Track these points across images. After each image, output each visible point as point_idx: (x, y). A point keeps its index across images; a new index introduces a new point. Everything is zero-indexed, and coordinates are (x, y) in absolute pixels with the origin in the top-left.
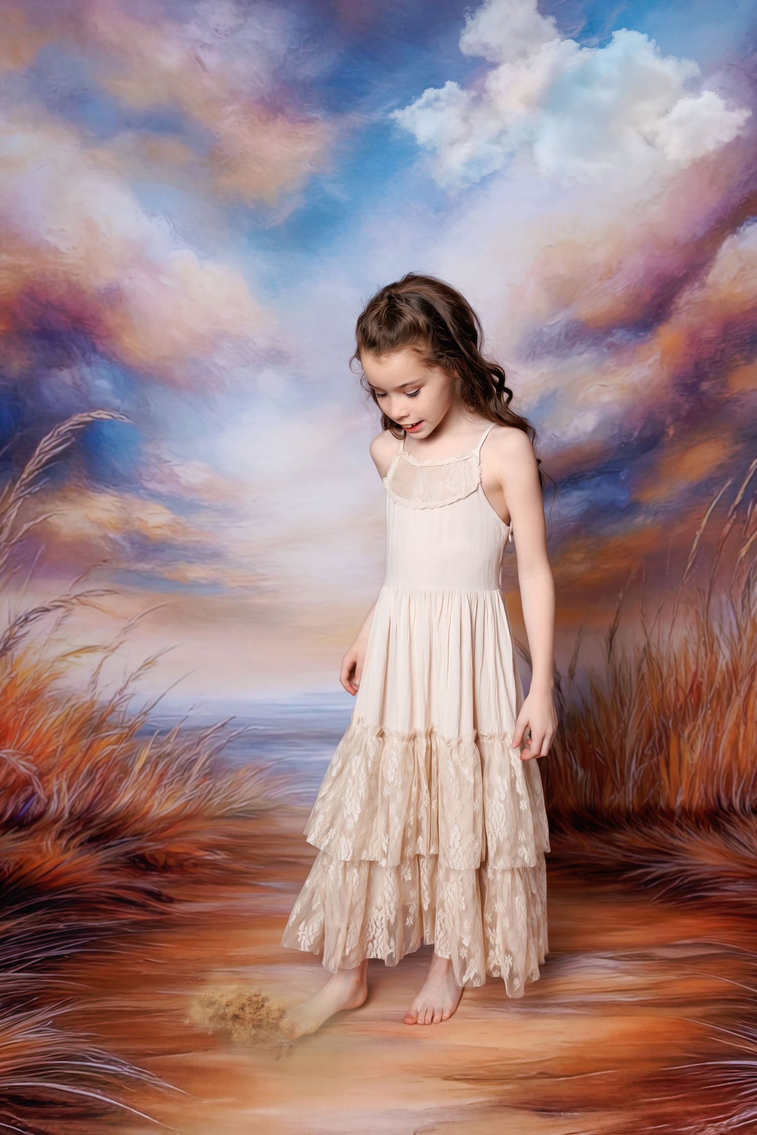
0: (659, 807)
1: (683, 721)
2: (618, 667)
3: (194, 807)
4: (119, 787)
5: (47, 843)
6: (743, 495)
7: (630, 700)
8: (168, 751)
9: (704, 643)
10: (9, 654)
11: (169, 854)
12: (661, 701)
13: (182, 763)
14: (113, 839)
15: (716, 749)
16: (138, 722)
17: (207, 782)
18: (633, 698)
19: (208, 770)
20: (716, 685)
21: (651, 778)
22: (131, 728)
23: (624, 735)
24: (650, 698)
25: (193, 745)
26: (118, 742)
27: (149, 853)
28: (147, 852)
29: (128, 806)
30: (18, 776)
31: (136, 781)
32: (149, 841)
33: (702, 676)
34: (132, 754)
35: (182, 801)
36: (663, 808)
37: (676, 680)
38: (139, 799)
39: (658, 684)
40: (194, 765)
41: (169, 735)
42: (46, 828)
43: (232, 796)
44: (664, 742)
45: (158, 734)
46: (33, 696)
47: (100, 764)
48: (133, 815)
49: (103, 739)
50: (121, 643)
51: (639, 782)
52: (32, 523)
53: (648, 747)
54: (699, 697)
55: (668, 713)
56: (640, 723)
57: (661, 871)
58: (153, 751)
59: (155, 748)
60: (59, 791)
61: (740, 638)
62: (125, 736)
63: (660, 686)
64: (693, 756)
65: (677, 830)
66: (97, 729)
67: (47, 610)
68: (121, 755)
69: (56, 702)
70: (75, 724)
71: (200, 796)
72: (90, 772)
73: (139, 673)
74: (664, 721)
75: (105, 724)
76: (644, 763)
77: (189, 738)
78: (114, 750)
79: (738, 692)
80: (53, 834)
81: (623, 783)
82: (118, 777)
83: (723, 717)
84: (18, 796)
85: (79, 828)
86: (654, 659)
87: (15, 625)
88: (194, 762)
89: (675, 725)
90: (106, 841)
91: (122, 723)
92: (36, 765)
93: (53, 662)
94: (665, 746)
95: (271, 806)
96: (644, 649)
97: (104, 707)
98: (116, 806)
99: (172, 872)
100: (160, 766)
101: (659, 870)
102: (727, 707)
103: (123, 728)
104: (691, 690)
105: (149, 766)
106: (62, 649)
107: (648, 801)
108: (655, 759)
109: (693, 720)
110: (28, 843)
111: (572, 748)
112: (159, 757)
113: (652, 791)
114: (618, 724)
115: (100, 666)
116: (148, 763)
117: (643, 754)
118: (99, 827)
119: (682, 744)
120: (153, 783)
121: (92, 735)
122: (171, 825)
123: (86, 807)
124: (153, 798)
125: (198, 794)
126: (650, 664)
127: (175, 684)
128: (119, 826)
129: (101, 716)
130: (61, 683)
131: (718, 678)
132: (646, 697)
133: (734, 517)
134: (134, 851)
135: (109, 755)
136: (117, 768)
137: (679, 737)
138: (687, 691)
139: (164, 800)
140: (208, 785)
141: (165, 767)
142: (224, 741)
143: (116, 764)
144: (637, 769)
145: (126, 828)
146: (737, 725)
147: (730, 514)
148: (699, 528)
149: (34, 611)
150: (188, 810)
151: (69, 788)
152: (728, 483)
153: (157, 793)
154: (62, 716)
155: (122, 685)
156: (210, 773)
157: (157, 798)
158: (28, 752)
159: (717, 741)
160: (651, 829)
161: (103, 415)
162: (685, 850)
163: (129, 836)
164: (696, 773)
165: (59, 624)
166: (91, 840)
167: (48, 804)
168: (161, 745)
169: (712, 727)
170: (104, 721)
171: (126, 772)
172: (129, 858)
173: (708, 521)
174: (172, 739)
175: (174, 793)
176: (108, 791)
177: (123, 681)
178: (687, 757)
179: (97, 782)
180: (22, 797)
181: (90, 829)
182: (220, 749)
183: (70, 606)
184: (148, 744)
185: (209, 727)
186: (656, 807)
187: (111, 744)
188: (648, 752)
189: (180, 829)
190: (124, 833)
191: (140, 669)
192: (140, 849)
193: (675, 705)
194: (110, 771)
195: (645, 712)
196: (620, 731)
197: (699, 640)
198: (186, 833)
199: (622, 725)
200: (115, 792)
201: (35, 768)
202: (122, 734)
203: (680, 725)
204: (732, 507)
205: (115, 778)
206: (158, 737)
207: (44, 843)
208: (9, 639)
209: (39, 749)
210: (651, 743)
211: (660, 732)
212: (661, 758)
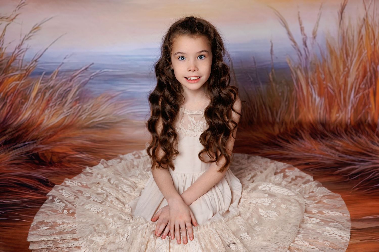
0: (367, 121)
2: (345, 31)
3: (70, 121)
4: (22, 108)
7: (353, 53)
8: (51, 85)
11: (53, 153)
12: (373, 53)
13: (61, 92)
14: (19, 143)
16: (32, 67)
17: (78, 105)
18: (355, 51)
19: (78, 97)
21: (363, 103)
22: (27, 70)
23: (347, 76)
24: (366, 51)
25: (67, 81)
26: (20, 79)
27: (41, 152)
28: (40, 151)
29: (28, 120)
31: (32, 104)
32: (41, 144)
34: (28, 87)
35: (62, 117)
36: (370, 122)
38: (35, 115)
39: (372, 42)
40: (69, 94)
41: (52, 74)
43: (94, 114)
44: (373, 80)
45: (45, 74)
47: (9, 94)
48: (32, 126)
49: (9, 77)
50: (17, 15)
51: (355, 105)
53: (363, 83)
56: (358, 68)
58: (42, 85)
59: (43, 83)
62: (23, 75)
63: (373, 44)
66: (6, 71)
68: (22, 88)
71: (73, 114)
73: (30, 35)
74: (374, 66)
75: (10, 68)
76: (359, 93)
77: (65, 77)
78: (17, 84)
81: (345, 106)
82: (21, 102)
86: (370, 25)
88: (68, 92)
90: (15, 144)
91: (21, 67)
94: (374, 83)
95: (118, 120)
96: (364, 19)
97: (9, 57)
98: (21, 119)
99: (55, 167)
100: (47, 95)
103: (22, 70)
105: (40, 94)
107: (360, 118)
108: (367, 91)
111: (312, 84)
112: (46, 88)
113: (364, 111)
114: (344, 68)
115: (5, 30)
116: (40, 92)
117: (359, 88)
118: (10, 134)
120: (43, 105)
121: (3, 75)
122: (55, 133)
124: (44, 114)
125: (72, 112)
126: (367, 29)
127: (54, 42)
128: (23, 133)
129: (8, 62)
132: (363, 51)
134: (32, 151)
135: (15, 87)
136: (20, 95)
139: (50, 116)
140: (78, 107)
141: (51, 95)
142: (87, 79)
143: (19, 94)
144: (354, 97)
145: (27, 135)
150: (67, 122)
153: (47, 112)
155: (19, 43)
156: (79, 99)
157: (46, 115)
163: (29, 141)
168: (47, 81)
170: (10, 66)
171: (26, 98)
172: (28, 156)
174: (54, 78)
175: (57, 111)
176: (16, 111)
177: (20, 40)
179: (8, 105)
181: (5, 134)
182: (85, 84)
184: (39, 81)
185: (77, 70)
186: (365, 122)
187: (15, 80)
188: (363, 86)
189: (61, 136)
190: (25, 139)
191: (31, 32)
192: (36, 149)
194: (16, 97)
195: (362, 60)
196: (345, 73)
198: (65, 138)
199: (346, 69)
200: (20, 111)
202: (21, 74)
205: (19, 102)
206: (45, 76)
210: (365, 81)
211: (371, 73)
212: (371, 90)
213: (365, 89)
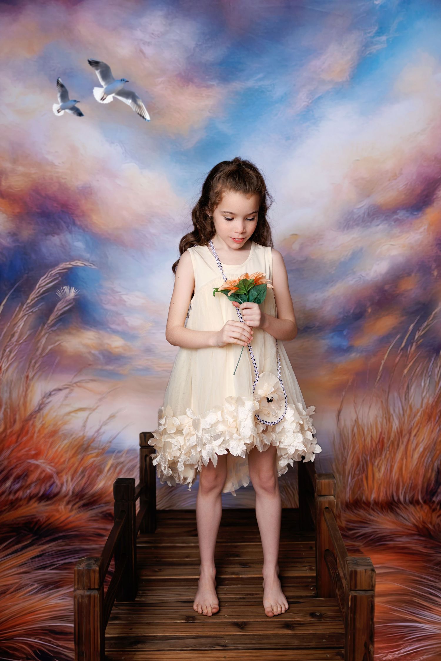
0: (363, 500)
1: (375, 457)
2: (342, 429)
4: (97, 479)
5: (62, 507)
6: (406, 342)
7: (348, 447)
8: (122, 461)
9: (386, 417)
10: (41, 412)
12: (364, 446)
13: (129, 467)
14: (95, 505)
15: (391, 471)
16: (107, 446)
18: (349, 445)
20: (392, 439)
21: (358, 486)
22: (103, 449)
23: (345, 464)
24: (358, 445)
25: (134, 458)
26: (97, 456)
28: (112, 511)
29: (102, 489)
30: (46, 474)
31: (106, 476)
33: (384, 434)
34: (103, 463)
36: (365, 501)
37: (371, 436)
38: (107, 485)
41: (122, 453)
42: (61, 500)
44: (365, 467)
45: (116, 453)
46: (54, 433)
47: (87, 468)
48: (105, 493)
49: (89, 455)
50: (98, 406)
51: (352, 488)
52: (52, 346)
54: (383, 445)
55: (367, 453)
56: (353, 458)
57: (364, 532)
59: (115, 460)
60: (67, 481)
61: (404, 415)
62: (100, 453)
63: (363, 439)
64: (380, 475)
65: (371, 511)
66: (86, 450)
67: (60, 390)
68: (98, 463)
69: (65, 436)
70: (74, 447)
72: (83, 472)
73: (108, 421)
74: (365, 456)
75: (90, 447)
76: (355, 478)
77: (132, 454)
78: (94, 461)
79: (403, 442)
80: (65, 503)
81: (345, 488)
82: (97, 475)
83: (395, 455)
84: (46, 484)
85: (77, 500)
86: (360, 425)
87: (44, 397)
88: (134, 467)
89: (371, 459)
90: (91, 506)
91: (99, 447)
92: (55, 468)
93: (64, 416)
94: (366, 470)
96: (356, 421)
97: (89, 439)
98: (96, 489)
100: (118, 469)
101: (362, 531)
102: (397, 450)
103: (99, 449)
104: (379, 441)
105: (112, 469)
106: (68, 409)
107: (357, 497)
108: (360, 476)
109: (380, 456)
110: (52, 507)
112: (117, 464)
113: (359, 492)
114: (342, 458)
115: (87, 418)
116: (112, 467)
117: (354, 473)
118: (88, 499)
119: (374, 468)
120: (114, 477)
121: (84, 453)
123: (80, 489)
126: (358, 428)
128: (98, 498)
129: (88, 443)
130: (67, 427)
131: (392, 435)
132: (356, 444)
133: (401, 353)
134: (106, 511)
135: (92, 463)
136: (96, 469)
137: (373, 465)
138: (377, 441)
141: (121, 469)
144: (351, 481)
145: (101, 500)
146: (402, 459)
147: (399, 352)
148: (383, 359)
149: (54, 390)
151: (72, 480)
152: (398, 337)
154: (68, 444)
155: (97, 428)
158: (51, 461)
159: (392, 467)
160: (359, 511)
161: (79, 264)
162: (376, 521)
163: (103, 504)
164: (381, 484)
165: (66, 397)
166: (84, 505)
167: (61, 488)
168: (118, 458)
169: (389, 460)
171: (101, 471)
172: (103, 515)
173: (388, 356)
174: (124, 455)
176: (92, 481)
177: (99, 425)
178: (377, 475)
180: (49, 484)
181: (83, 500)
183: (72, 388)
184: (112, 458)
186: (361, 500)
187: (93, 457)
188: (357, 472)
190: (100, 502)
191: (108, 419)
192: (109, 510)
193: (371, 449)
194: (93, 471)
195: (356, 452)
196: (343, 462)
197: (383, 415)
199: (344, 459)
200: (95, 482)
201: (54, 470)
202: (98, 452)
203: (373, 459)
204: (400, 349)
205: (95, 475)
207: (60, 507)
208: (41, 404)
209: (56, 460)
210: (358, 468)
211: (363, 462)
212: (364, 475)
213: (359, 475)
